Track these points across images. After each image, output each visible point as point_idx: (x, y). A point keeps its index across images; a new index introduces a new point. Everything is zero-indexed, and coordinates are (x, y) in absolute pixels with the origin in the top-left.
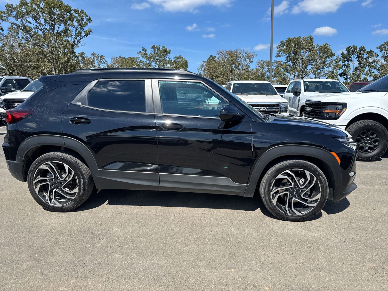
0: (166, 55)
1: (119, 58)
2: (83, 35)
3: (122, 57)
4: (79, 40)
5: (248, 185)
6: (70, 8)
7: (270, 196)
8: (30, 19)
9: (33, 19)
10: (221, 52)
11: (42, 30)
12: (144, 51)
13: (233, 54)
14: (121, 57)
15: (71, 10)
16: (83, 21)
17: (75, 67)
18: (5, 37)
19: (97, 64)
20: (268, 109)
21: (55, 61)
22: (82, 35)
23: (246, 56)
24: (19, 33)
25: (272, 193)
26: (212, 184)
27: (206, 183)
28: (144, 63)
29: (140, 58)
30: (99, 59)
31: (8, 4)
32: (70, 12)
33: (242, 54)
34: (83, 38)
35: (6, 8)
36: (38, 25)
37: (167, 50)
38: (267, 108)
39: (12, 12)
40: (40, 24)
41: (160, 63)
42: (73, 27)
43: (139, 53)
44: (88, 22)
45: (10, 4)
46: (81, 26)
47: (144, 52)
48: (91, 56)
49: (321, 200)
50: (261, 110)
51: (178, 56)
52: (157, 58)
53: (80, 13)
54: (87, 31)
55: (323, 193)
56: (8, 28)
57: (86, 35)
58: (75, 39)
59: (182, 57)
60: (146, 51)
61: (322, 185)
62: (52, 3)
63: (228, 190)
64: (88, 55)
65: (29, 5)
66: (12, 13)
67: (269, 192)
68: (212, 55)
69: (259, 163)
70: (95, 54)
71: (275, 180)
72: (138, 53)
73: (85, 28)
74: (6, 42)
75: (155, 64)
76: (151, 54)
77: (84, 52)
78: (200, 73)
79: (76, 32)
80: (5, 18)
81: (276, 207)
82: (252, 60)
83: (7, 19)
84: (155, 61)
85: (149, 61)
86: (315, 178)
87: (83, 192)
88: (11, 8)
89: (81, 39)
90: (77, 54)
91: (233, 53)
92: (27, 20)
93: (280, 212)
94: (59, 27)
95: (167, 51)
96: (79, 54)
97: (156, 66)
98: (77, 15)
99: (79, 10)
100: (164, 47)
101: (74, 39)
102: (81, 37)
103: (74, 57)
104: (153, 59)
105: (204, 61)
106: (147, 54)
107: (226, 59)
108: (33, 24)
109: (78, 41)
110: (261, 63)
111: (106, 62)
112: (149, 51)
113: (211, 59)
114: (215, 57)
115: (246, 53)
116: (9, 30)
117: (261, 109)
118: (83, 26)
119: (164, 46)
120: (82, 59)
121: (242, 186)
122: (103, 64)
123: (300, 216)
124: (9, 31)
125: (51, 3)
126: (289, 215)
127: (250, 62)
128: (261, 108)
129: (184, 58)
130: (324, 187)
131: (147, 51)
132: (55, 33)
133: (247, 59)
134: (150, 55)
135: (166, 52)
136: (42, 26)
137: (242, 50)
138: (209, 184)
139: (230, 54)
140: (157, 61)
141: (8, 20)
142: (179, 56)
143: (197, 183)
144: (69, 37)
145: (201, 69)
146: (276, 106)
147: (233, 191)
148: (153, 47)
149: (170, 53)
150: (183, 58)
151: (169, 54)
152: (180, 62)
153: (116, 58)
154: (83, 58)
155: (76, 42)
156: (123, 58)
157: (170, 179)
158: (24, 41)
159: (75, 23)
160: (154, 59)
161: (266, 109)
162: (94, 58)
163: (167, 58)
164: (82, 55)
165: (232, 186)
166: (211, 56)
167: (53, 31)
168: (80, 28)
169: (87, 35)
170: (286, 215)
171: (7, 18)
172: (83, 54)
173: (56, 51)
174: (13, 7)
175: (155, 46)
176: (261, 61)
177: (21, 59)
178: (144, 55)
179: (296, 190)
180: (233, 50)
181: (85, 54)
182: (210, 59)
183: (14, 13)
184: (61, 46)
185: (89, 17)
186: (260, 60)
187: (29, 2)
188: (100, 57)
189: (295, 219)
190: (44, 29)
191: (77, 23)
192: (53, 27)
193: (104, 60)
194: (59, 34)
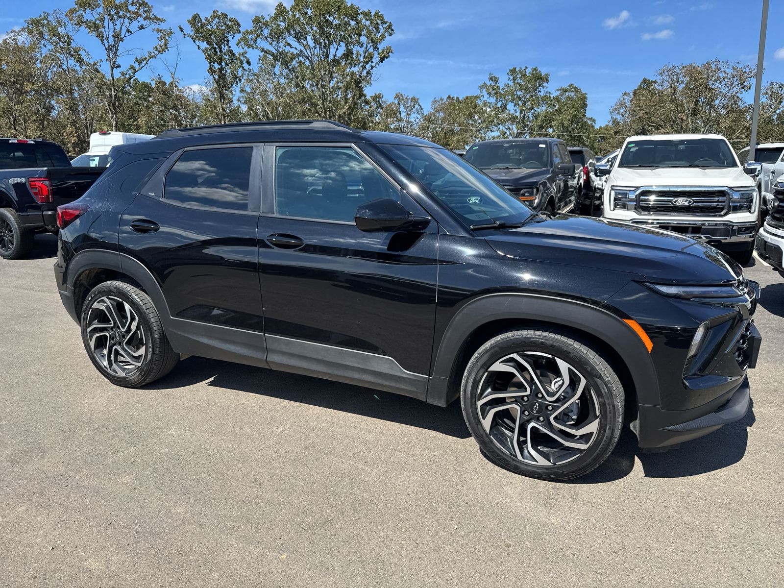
0: (540, 85)
1: (447, 100)
2: (376, 58)
3: (454, 97)
4: (369, 70)
5: (430, 377)
6: (357, 11)
7: (476, 409)
8: (291, 40)
9: (295, 39)
10: (669, 71)
11: (310, 58)
12: (492, 81)
13: (700, 73)
14: (451, 97)
15: (358, 14)
16: (379, 33)
17: (365, 123)
18: (255, 75)
19: (405, 114)
20: (694, 202)
21: (328, 113)
22: (373, 60)
23: (733, 75)
24: (276, 66)
25: (480, 403)
26: (359, 368)
27: (348, 363)
28: (492, 106)
29: (483, 96)
30: (409, 105)
31: (256, 17)
32: (356, 17)
33: (724, 71)
34: (377, 65)
35: (254, 23)
36: (303, 49)
37: (541, 75)
38: (693, 200)
39: (262, 31)
40: (307, 47)
41: (524, 104)
42: (360, 45)
43: (483, 86)
44: (386, 34)
45: (260, 16)
46: (375, 42)
47: (493, 84)
48: (394, 101)
49: (599, 438)
50: (677, 203)
51: (566, 86)
52: (519, 93)
53: (373, 17)
54: (383, 51)
55: (603, 420)
56: (259, 59)
57: (382, 60)
58: (363, 69)
59: (576, 88)
60: (496, 81)
61: (601, 400)
62: (324, 6)
63: (393, 384)
64: (389, 99)
65: (290, 13)
66: (262, 33)
67: (474, 400)
68: (648, 79)
69: (449, 332)
70: (402, 95)
71: (486, 374)
72: (481, 87)
73: (381, 46)
74: (256, 84)
75: (515, 106)
76: (506, 88)
77: (380, 94)
78: (616, 119)
79: (365, 56)
80: (252, 42)
81: (491, 437)
82: (749, 83)
83: (255, 44)
84: (515, 99)
85: (502, 101)
86: (583, 382)
87: (152, 356)
88: (261, 22)
89: (372, 67)
90: (369, 98)
91: (700, 69)
92: (286, 43)
93: (500, 450)
94: (337, 49)
95: (541, 78)
96: (371, 97)
97: (517, 110)
98: (368, 23)
99: (371, 13)
100: (535, 69)
101: (361, 69)
102: (373, 64)
103: (363, 104)
104: (510, 97)
105: (625, 94)
106: (498, 87)
107: (681, 87)
108: (296, 49)
109: (368, 73)
110: (774, 90)
111: (422, 109)
112: (504, 81)
113: (645, 87)
114: (655, 82)
115: (734, 68)
116: (261, 62)
117: (675, 202)
118: (377, 41)
119: (536, 67)
120: (378, 107)
121: (418, 379)
122: (416, 115)
123: (547, 468)
124: (260, 65)
125: (322, 6)
126: (520, 462)
127: (743, 88)
128: (677, 200)
129: (580, 89)
130: (608, 406)
131: (499, 81)
132: (329, 61)
133: (736, 83)
134: (504, 89)
135: (539, 79)
136: (308, 51)
137: (723, 62)
138: (354, 367)
139: (692, 72)
140: (517, 101)
141: (257, 45)
142: (570, 86)
143: (332, 362)
144: (355, 67)
145: (617, 112)
146: (718, 196)
147: (403, 387)
148: (513, 71)
149: (547, 81)
150: (576, 90)
151: (545, 84)
152: (569, 98)
153: (440, 101)
154: (380, 106)
155: (364, 74)
156: (455, 99)
157: (284, 348)
158: (282, 81)
159: (363, 39)
160: (512, 96)
161: (690, 202)
162: (399, 104)
163: (540, 92)
164: (377, 98)
165: (400, 377)
166: (645, 81)
167: (327, 56)
168: (372, 47)
169: (384, 60)
170: (514, 460)
171: (255, 42)
172: (379, 97)
173: (330, 95)
174: (264, 20)
175: (517, 70)
176: (775, 84)
177: (277, 113)
178: (493, 90)
179: (537, 404)
180: (700, 64)
181: (383, 96)
182: (641, 86)
183: (266, 32)
184: (340, 84)
185: (388, 24)
186: (773, 83)
187: (290, 9)
188: (410, 101)
189: (535, 472)
190: (312, 55)
191: (368, 38)
192: (327, 51)
193: (417, 106)
194: (336, 62)
